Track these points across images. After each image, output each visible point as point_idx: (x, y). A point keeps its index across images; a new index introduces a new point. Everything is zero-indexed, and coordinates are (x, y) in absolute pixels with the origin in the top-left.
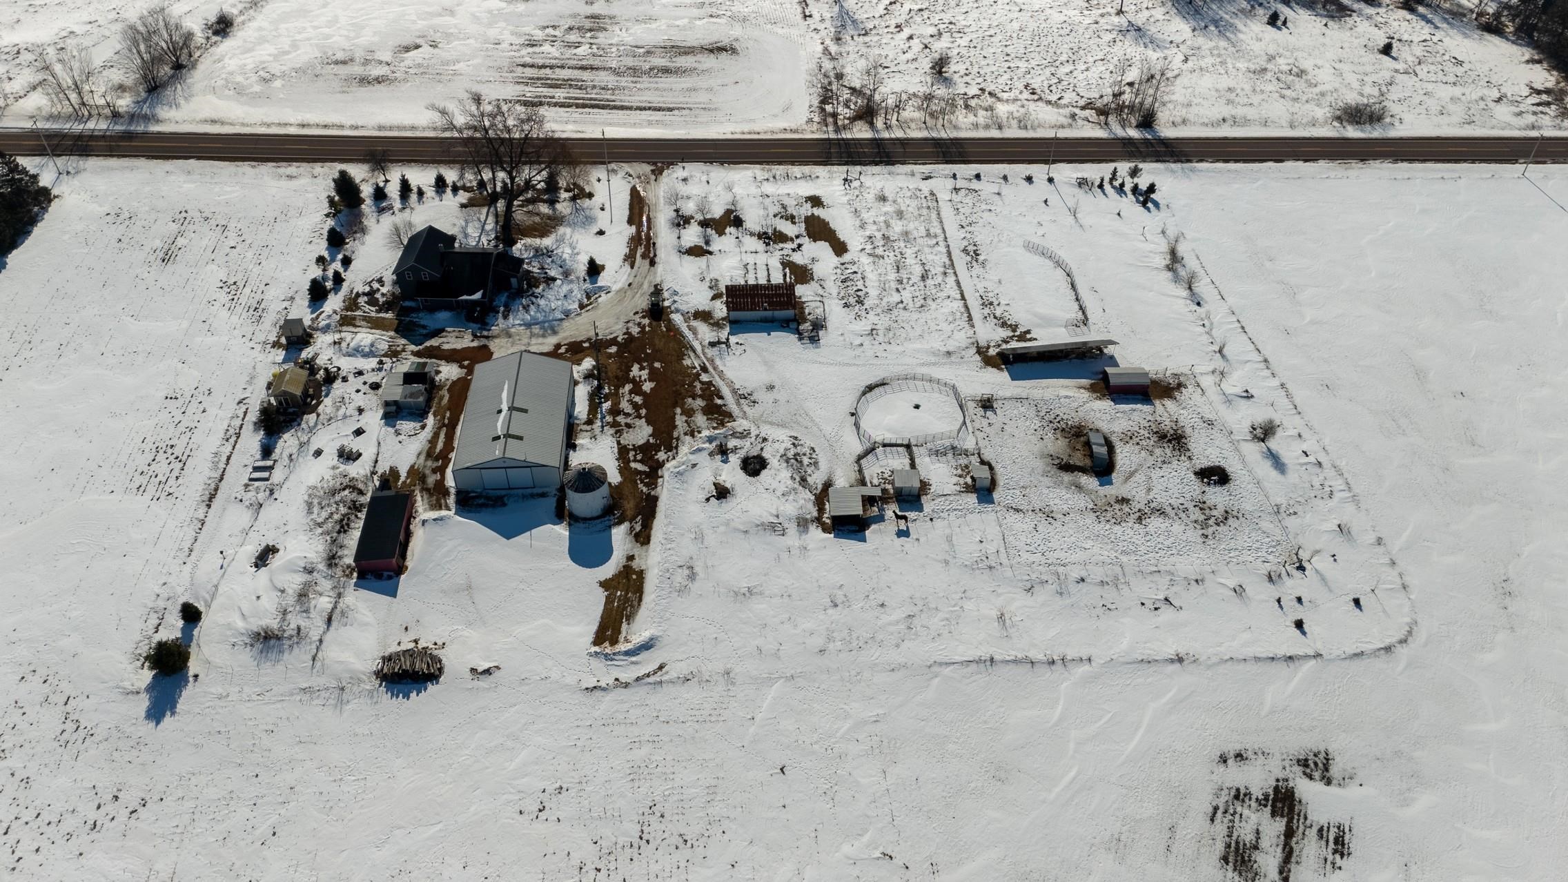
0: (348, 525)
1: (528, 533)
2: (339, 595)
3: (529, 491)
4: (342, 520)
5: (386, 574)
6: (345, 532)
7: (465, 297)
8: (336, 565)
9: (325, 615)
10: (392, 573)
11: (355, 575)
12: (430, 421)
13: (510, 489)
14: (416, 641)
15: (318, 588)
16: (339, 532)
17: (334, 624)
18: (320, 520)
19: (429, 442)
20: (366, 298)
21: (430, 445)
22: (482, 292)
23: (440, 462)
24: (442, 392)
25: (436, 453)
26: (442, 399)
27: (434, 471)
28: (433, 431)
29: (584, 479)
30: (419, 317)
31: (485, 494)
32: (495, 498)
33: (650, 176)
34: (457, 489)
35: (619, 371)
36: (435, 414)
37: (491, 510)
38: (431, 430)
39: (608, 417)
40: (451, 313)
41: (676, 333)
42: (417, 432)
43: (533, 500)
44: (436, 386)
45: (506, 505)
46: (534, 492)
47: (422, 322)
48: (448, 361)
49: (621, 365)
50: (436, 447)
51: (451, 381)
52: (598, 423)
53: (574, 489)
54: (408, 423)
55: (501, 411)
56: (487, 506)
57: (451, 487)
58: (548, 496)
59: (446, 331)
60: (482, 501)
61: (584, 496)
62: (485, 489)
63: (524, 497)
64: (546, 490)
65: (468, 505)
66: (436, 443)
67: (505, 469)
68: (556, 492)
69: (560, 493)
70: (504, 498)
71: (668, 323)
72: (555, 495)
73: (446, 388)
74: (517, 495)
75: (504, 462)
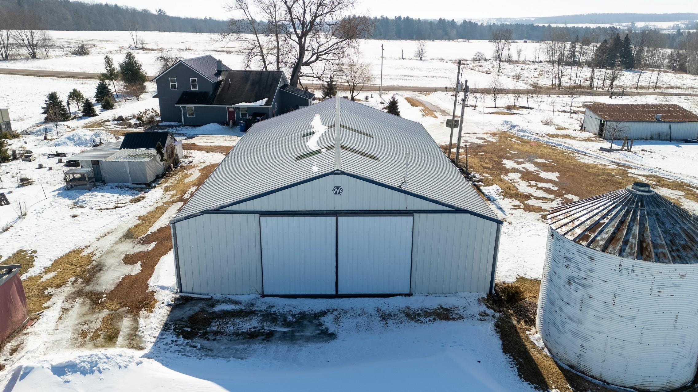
3: (401, 303)
12: (155, 195)
13: (337, 296)
19: (140, 218)
20: (116, 122)
21: (140, 222)
22: (265, 100)
23: (153, 244)
24: (189, 172)
25: (149, 233)
26: (186, 176)
27: (129, 260)
28: (155, 206)
29: (657, 215)
30: (177, 130)
31: (264, 308)
32: (294, 316)
33: (419, 95)
34: (181, 291)
35: (483, 163)
36: (166, 190)
37: (282, 348)
38: (151, 204)
39: (510, 200)
40: (221, 127)
41: (538, 144)
42: (119, 205)
43: (418, 325)
44: (182, 166)
45: (332, 336)
46: (412, 307)
47: (180, 132)
48: (207, 152)
49: (482, 159)
50: (151, 223)
51: (207, 164)
52: (495, 204)
53: (628, 250)
54: (109, 195)
55: (313, 133)
56: (269, 336)
57: (163, 288)
58: (461, 317)
59: (212, 137)
60: (254, 323)
61: (677, 280)
62: (264, 296)
63: (385, 317)
64: (449, 302)
65: (205, 336)
66: (153, 220)
67: (334, 218)
68: (483, 308)
69: (495, 311)
70: (322, 319)
71: (518, 138)
72: (483, 314)
73: (197, 168)
74: (363, 313)
75: (338, 190)
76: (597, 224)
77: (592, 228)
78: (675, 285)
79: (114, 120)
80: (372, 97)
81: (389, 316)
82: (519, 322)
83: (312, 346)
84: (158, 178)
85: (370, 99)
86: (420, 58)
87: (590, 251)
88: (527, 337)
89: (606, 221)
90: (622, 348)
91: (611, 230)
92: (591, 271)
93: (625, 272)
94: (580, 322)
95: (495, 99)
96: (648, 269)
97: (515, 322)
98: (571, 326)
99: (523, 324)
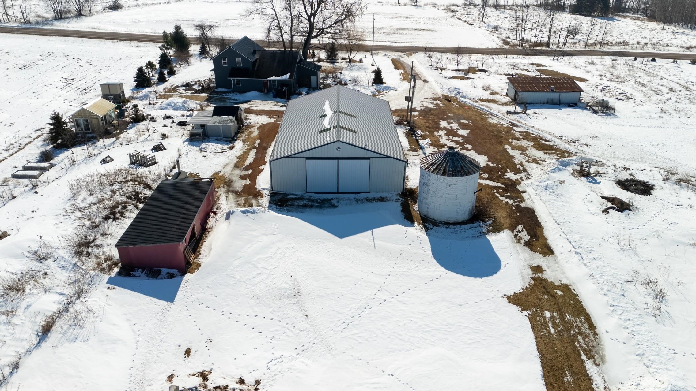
0: (122, 214)
1: (369, 232)
2: (79, 294)
3: (365, 195)
4: (114, 207)
5: (164, 271)
6: (115, 219)
7: (274, 78)
8: (88, 254)
9: (41, 321)
10: (175, 271)
11: (116, 270)
12: (239, 145)
13: (338, 193)
14: (204, 376)
15: (46, 282)
16: (107, 218)
17: (53, 336)
18: (82, 205)
19: (238, 158)
20: (184, 88)
21: (238, 160)
22: (289, 74)
23: (250, 171)
24: (252, 130)
25: (245, 165)
26: (251, 133)
27: (243, 178)
28: (242, 151)
29: (453, 160)
30: (230, 96)
31: (308, 197)
32: (320, 200)
33: (403, 56)
34: (272, 190)
35: (427, 124)
36: (244, 141)
37: (317, 210)
38: (240, 150)
39: (432, 148)
40: (259, 93)
41: (470, 108)
42: (224, 150)
43: (370, 203)
44: (246, 126)
45: (336, 207)
46: (369, 197)
47: (233, 98)
48: (257, 115)
49: (427, 121)
50: (245, 161)
51: (260, 124)
52: (423, 151)
53: (440, 172)
54: (214, 144)
55: (325, 115)
56: (311, 207)
57: (264, 189)
58: (388, 201)
59: (255, 102)
60: (305, 202)
61: (455, 182)
62: (307, 193)
63: (357, 200)
64: (384, 195)
65: (286, 206)
66: (245, 159)
67: (337, 160)
68: (398, 197)
69: (403, 198)
70: (332, 201)
71: (459, 103)
72: (398, 200)
73: (255, 127)
74: (349, 199)
75: (338, 149)
76: (433, 163)
77: (431, 165)
78: (454, 184)
79: (182, 86)
80: (365, 58)
81: (359, 200)
82: (411, 202)
83: (329, 210)
84: (237, 133)
85: (364, 60)
86: (415, 3)
87: (429, 173)
88: (413, 207)
89: (436, 162)
90: (439, 207)
91: (437, 165)
92: (429, 180)
93: (438, 180)
94: (427, 199)
95: (458, 64)
96: (445, 179)
97: (410, 202)
98: (425, 201)
99: (413, 203)
